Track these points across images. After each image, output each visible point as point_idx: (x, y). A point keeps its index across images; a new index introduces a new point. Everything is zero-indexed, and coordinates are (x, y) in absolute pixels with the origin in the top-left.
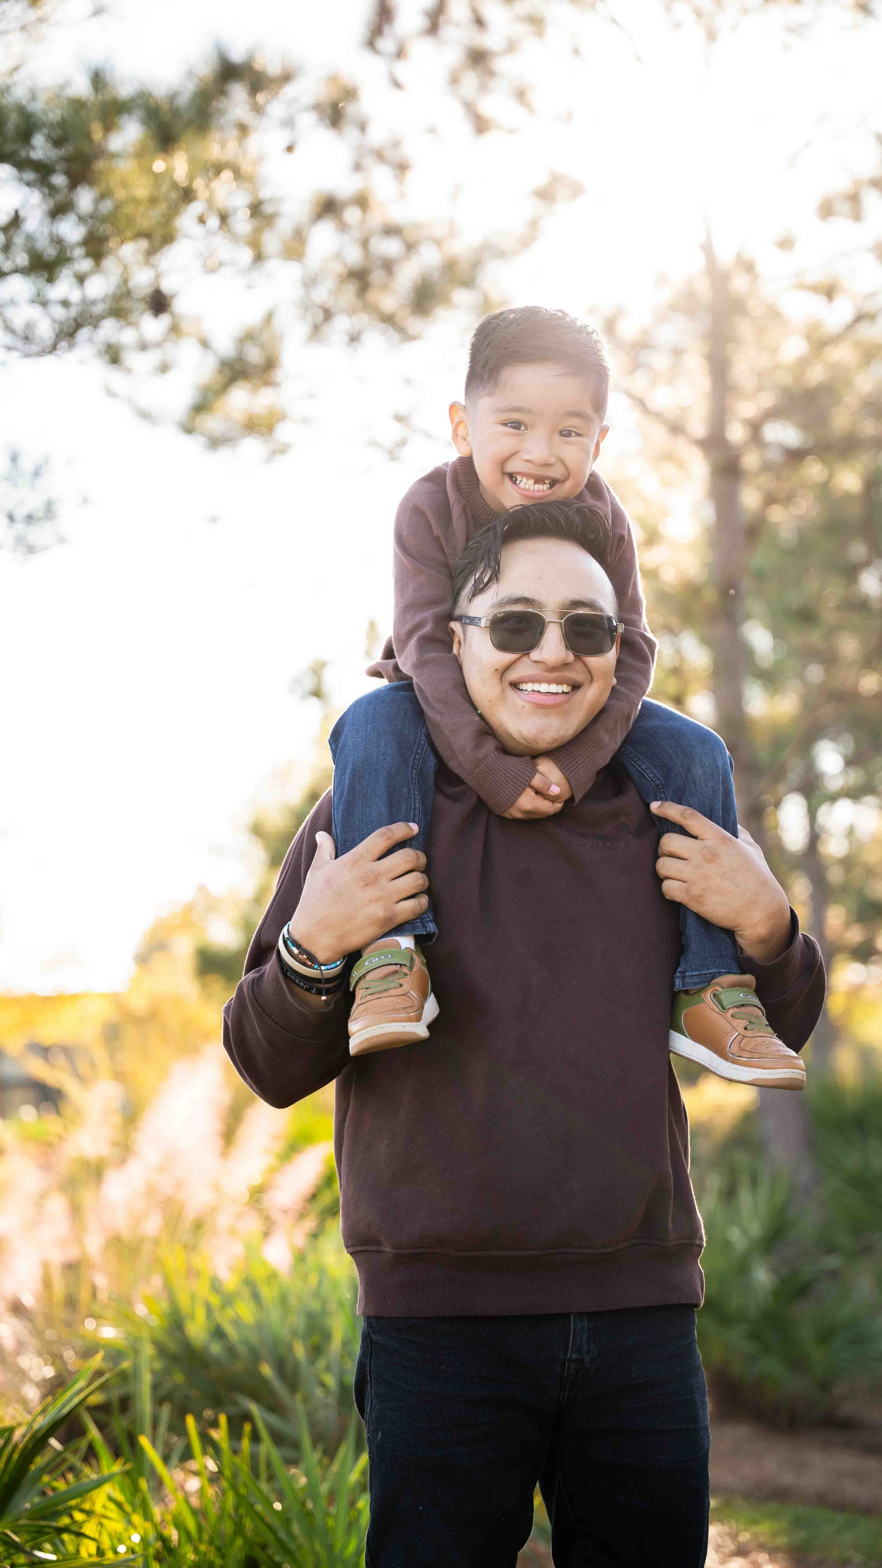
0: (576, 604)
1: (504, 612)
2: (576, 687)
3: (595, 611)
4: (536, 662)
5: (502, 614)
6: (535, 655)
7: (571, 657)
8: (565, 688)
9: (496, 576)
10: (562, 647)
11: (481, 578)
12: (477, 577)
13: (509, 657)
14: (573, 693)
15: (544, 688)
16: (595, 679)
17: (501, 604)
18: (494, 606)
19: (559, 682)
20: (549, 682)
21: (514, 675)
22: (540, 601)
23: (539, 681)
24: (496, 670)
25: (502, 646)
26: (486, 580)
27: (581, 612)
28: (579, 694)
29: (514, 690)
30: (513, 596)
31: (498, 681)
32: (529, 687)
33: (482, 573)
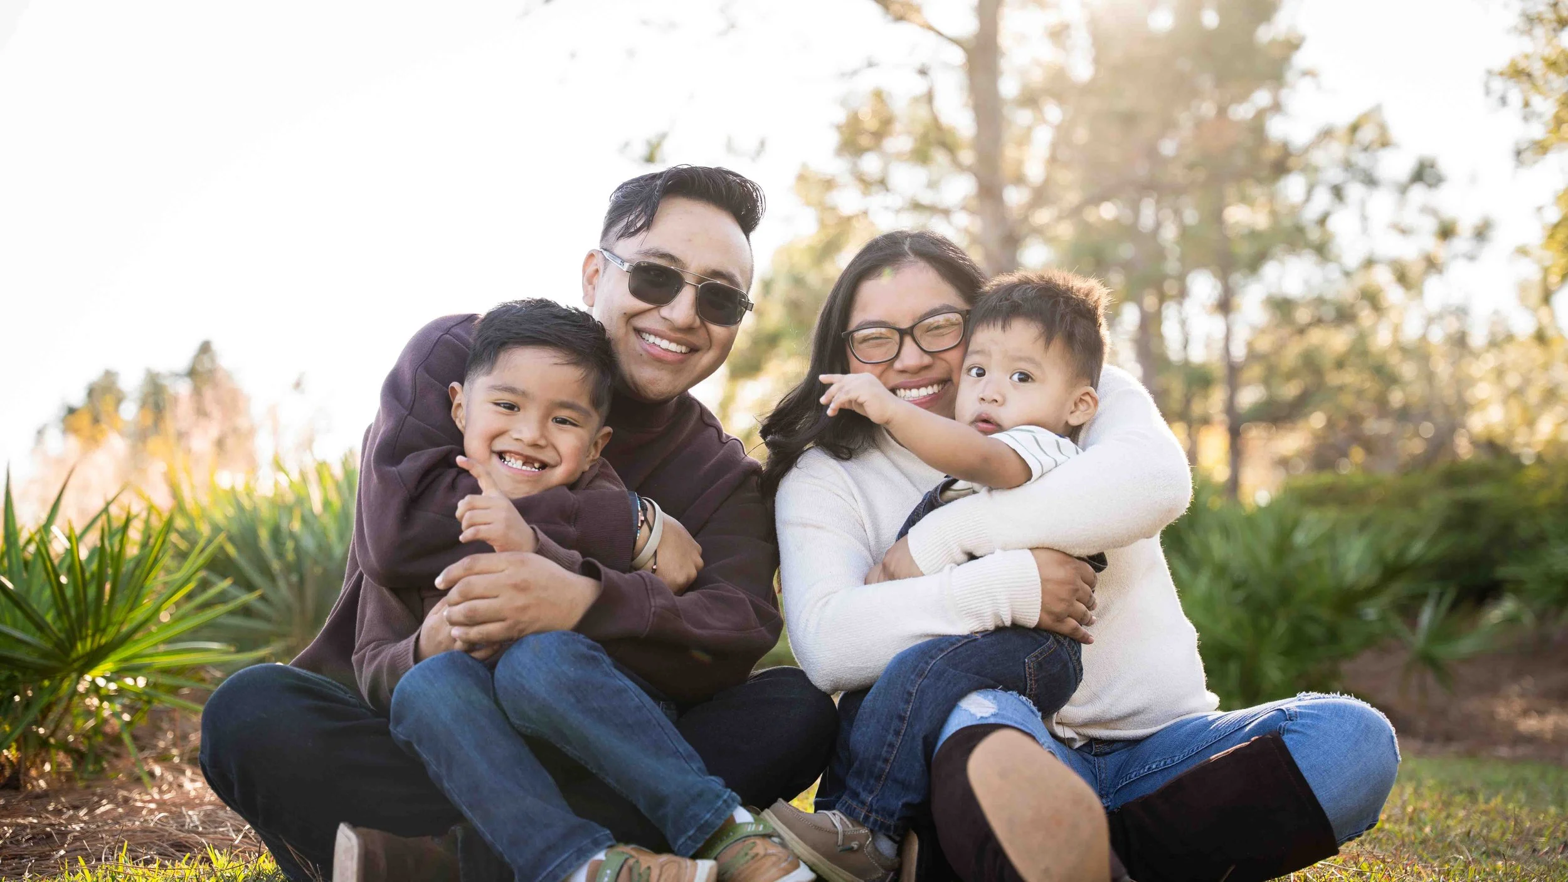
0: (717, 274)
1: (648, 263)
2: (693, 350)
3: (732, 285)
4: (664, 318)
5: (646, 264)
6: (665, 311)
7: (698, 322)
8: (684, 349)
9: (648, 225)
10: (692, 312)
11: (633, 223)
12: (630, 219)
13: (641, 305)
14: (690, 354)
15: (665, 344)
16: (714, 347)
17: (647, 253)
18: (639, 253)
19: (679, 342)
20: (671, 340)
21: (641, 323)
22: (684, 262)
23: (662, 337)
24: (625, 313)
25: (636, 292)
26: (638, 225)
27: (719, 282)
28: (697, 356)
29: (636, 336)
30: (661, 250)
31: (625, 325)
32: (652, 339)
33: (637, 217)
